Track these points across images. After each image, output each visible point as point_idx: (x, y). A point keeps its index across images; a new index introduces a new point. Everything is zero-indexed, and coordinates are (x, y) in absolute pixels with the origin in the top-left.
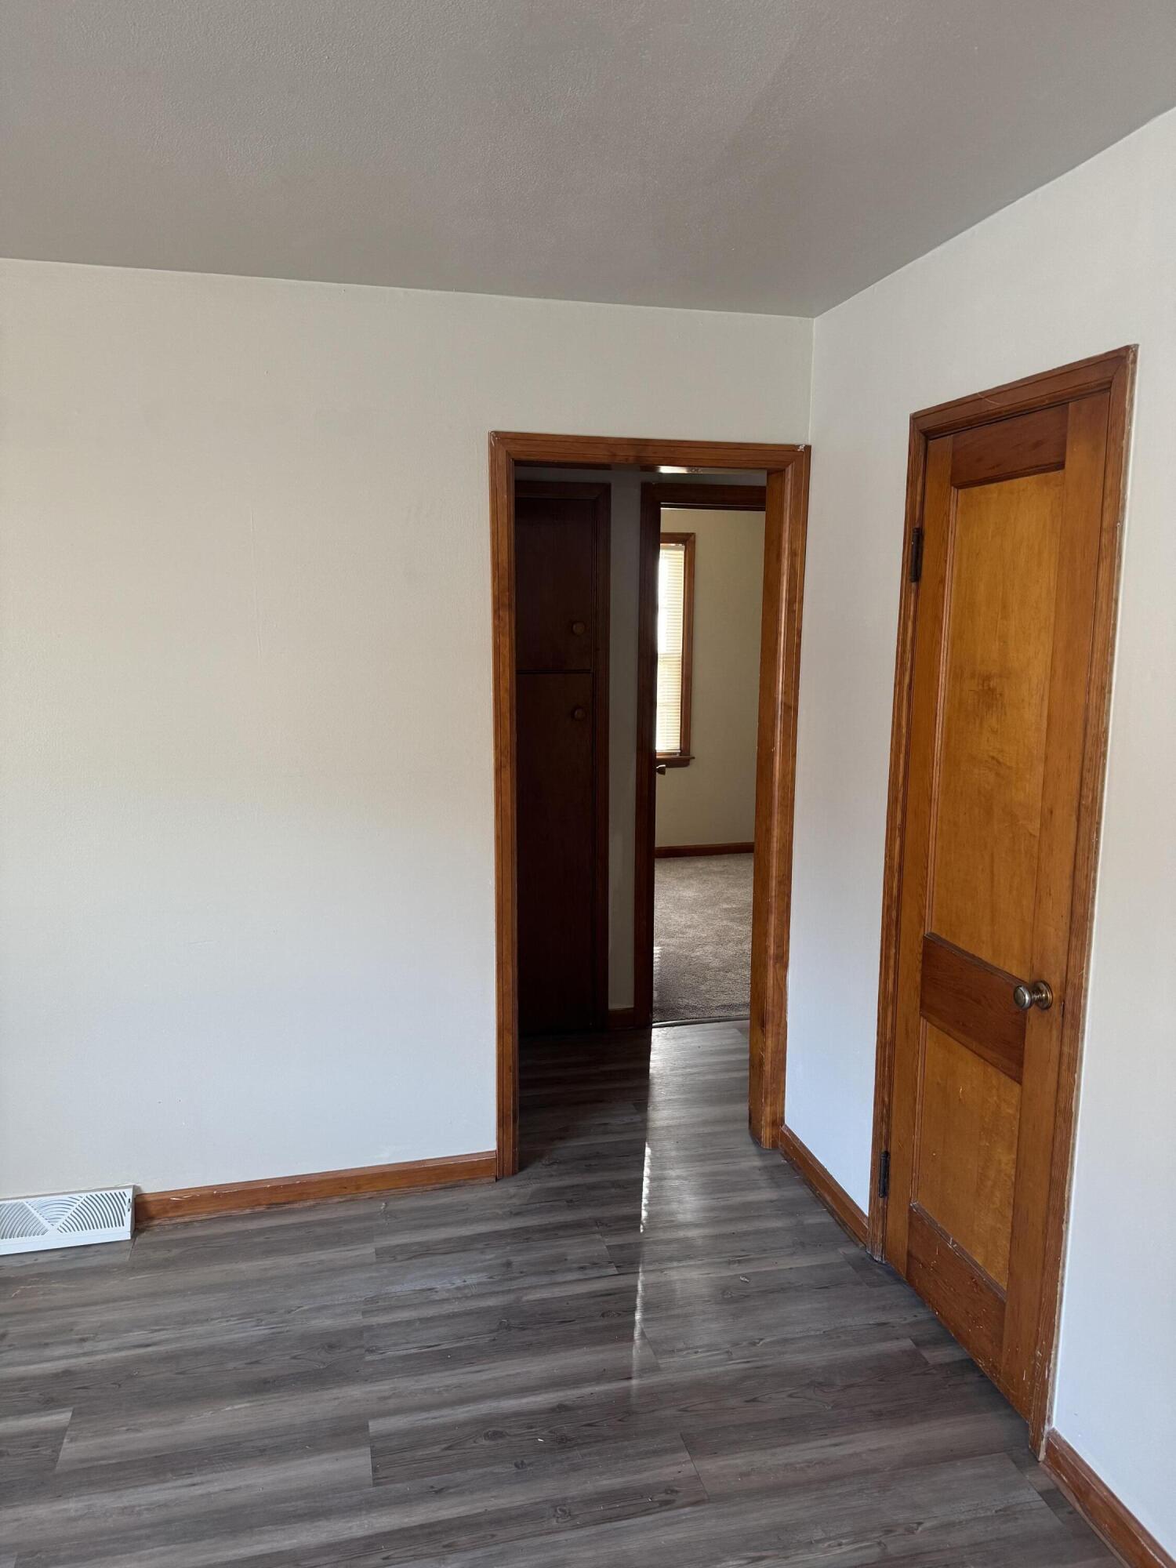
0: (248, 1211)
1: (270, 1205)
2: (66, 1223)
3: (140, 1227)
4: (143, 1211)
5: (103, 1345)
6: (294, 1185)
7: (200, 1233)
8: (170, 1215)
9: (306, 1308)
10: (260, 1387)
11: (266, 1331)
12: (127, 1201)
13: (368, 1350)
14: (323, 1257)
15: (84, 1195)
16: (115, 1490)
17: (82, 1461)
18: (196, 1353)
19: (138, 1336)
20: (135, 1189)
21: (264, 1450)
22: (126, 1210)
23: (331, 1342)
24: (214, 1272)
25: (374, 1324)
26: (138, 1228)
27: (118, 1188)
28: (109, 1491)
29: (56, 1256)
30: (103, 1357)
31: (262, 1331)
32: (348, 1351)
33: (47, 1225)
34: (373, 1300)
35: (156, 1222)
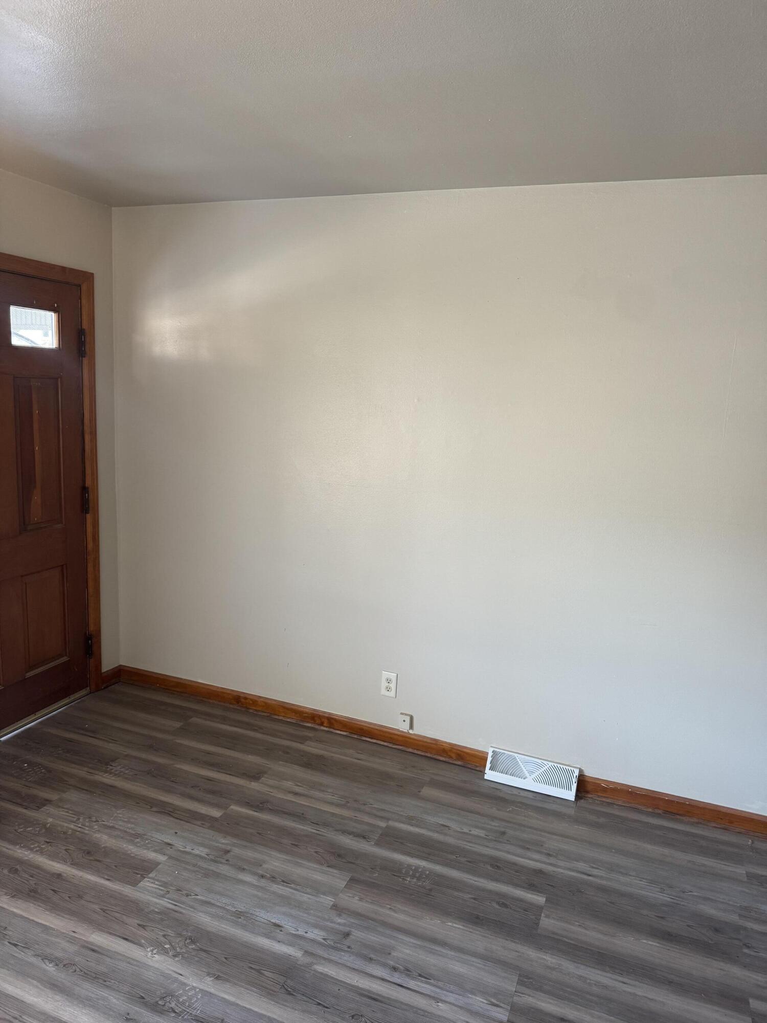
0: (650, 810)
1: (666, 812)
2: (537, 776)
3: (580, 795)
4: (584, 785)
5: (561, 863)
6: (684, 804)
7: (617, 813)
8: (599, 794)
9: (695, 894)
10: (668, 937)
11: (669, 899)
12: (575, 777)
13: (745, 945)
14: (706, 863)
15: (550, 764)
16: (575, 962)
17: (554, 933)
18: (622, 894)
19: (581, 866)
20: (581, 771)
21: (672, 982)
22: (574, 782)
23: (717, 927)
24: (631, 844)
25: (748, 927)
26: (578, 796)
27: (571, 766)
28: (570, 960)
29: (530, 795)
30: (562, 871)
31: (664, 898)
32: (729, 938)
33: (527, 775)
34: (746, 908)
35: (590, 796)
